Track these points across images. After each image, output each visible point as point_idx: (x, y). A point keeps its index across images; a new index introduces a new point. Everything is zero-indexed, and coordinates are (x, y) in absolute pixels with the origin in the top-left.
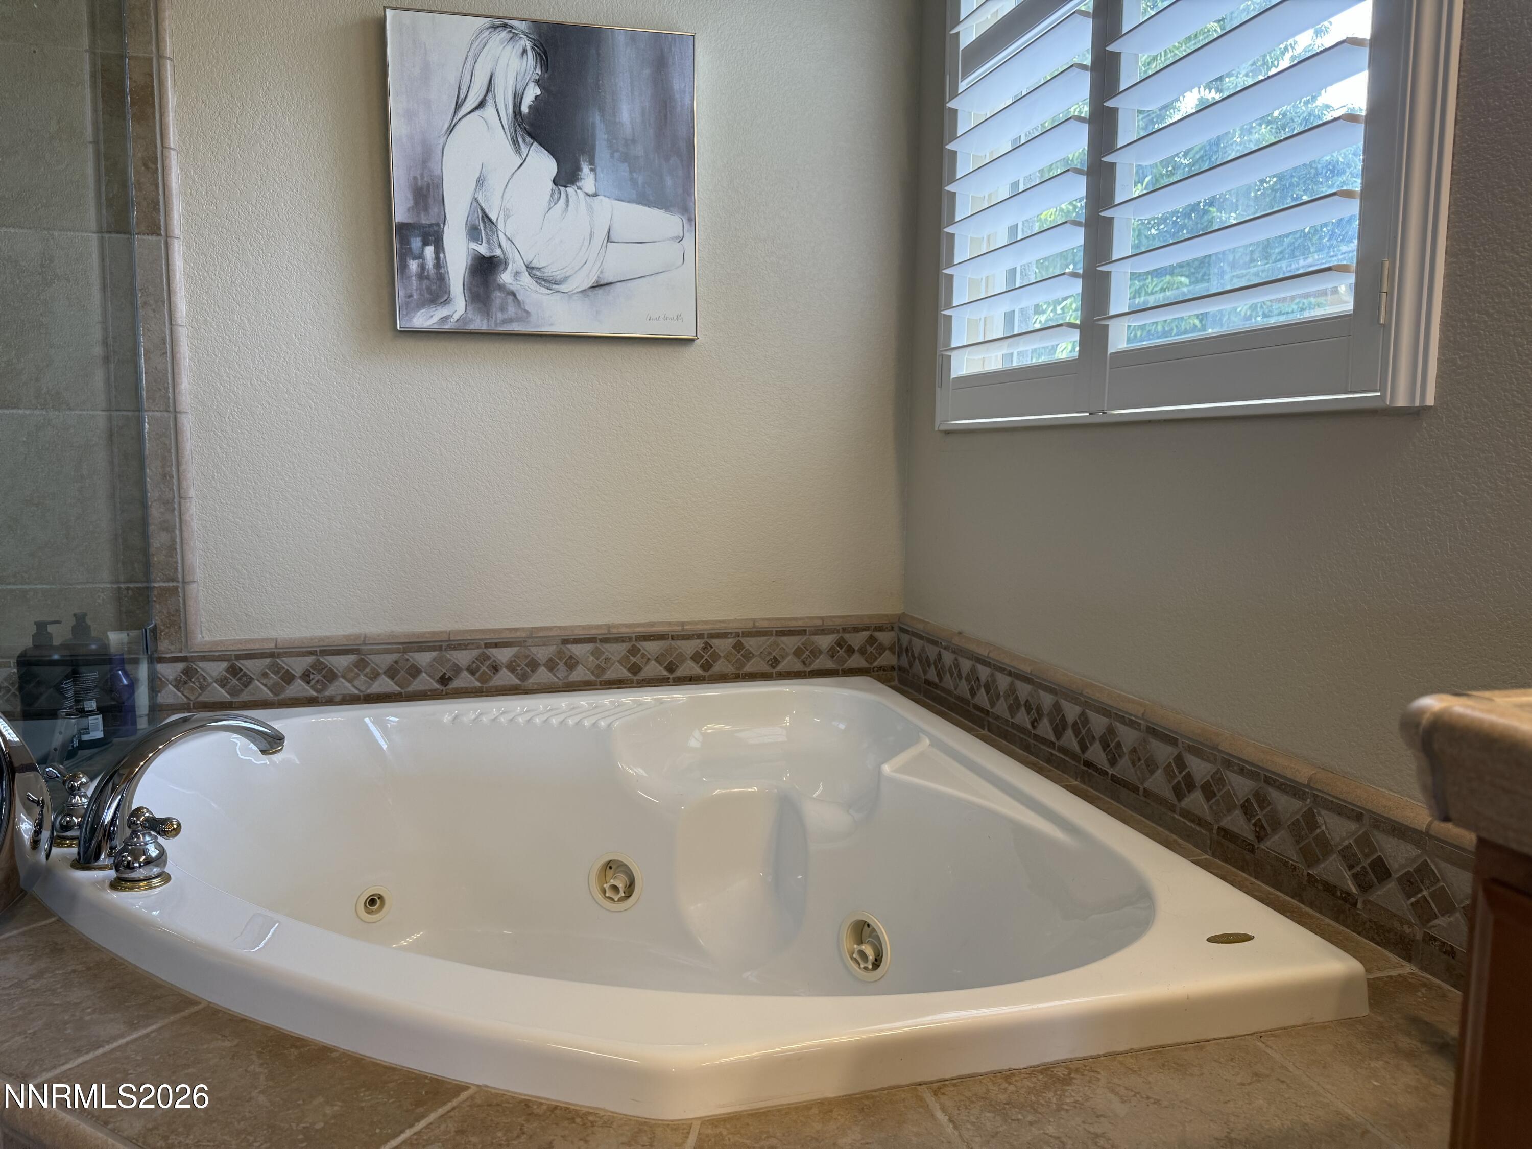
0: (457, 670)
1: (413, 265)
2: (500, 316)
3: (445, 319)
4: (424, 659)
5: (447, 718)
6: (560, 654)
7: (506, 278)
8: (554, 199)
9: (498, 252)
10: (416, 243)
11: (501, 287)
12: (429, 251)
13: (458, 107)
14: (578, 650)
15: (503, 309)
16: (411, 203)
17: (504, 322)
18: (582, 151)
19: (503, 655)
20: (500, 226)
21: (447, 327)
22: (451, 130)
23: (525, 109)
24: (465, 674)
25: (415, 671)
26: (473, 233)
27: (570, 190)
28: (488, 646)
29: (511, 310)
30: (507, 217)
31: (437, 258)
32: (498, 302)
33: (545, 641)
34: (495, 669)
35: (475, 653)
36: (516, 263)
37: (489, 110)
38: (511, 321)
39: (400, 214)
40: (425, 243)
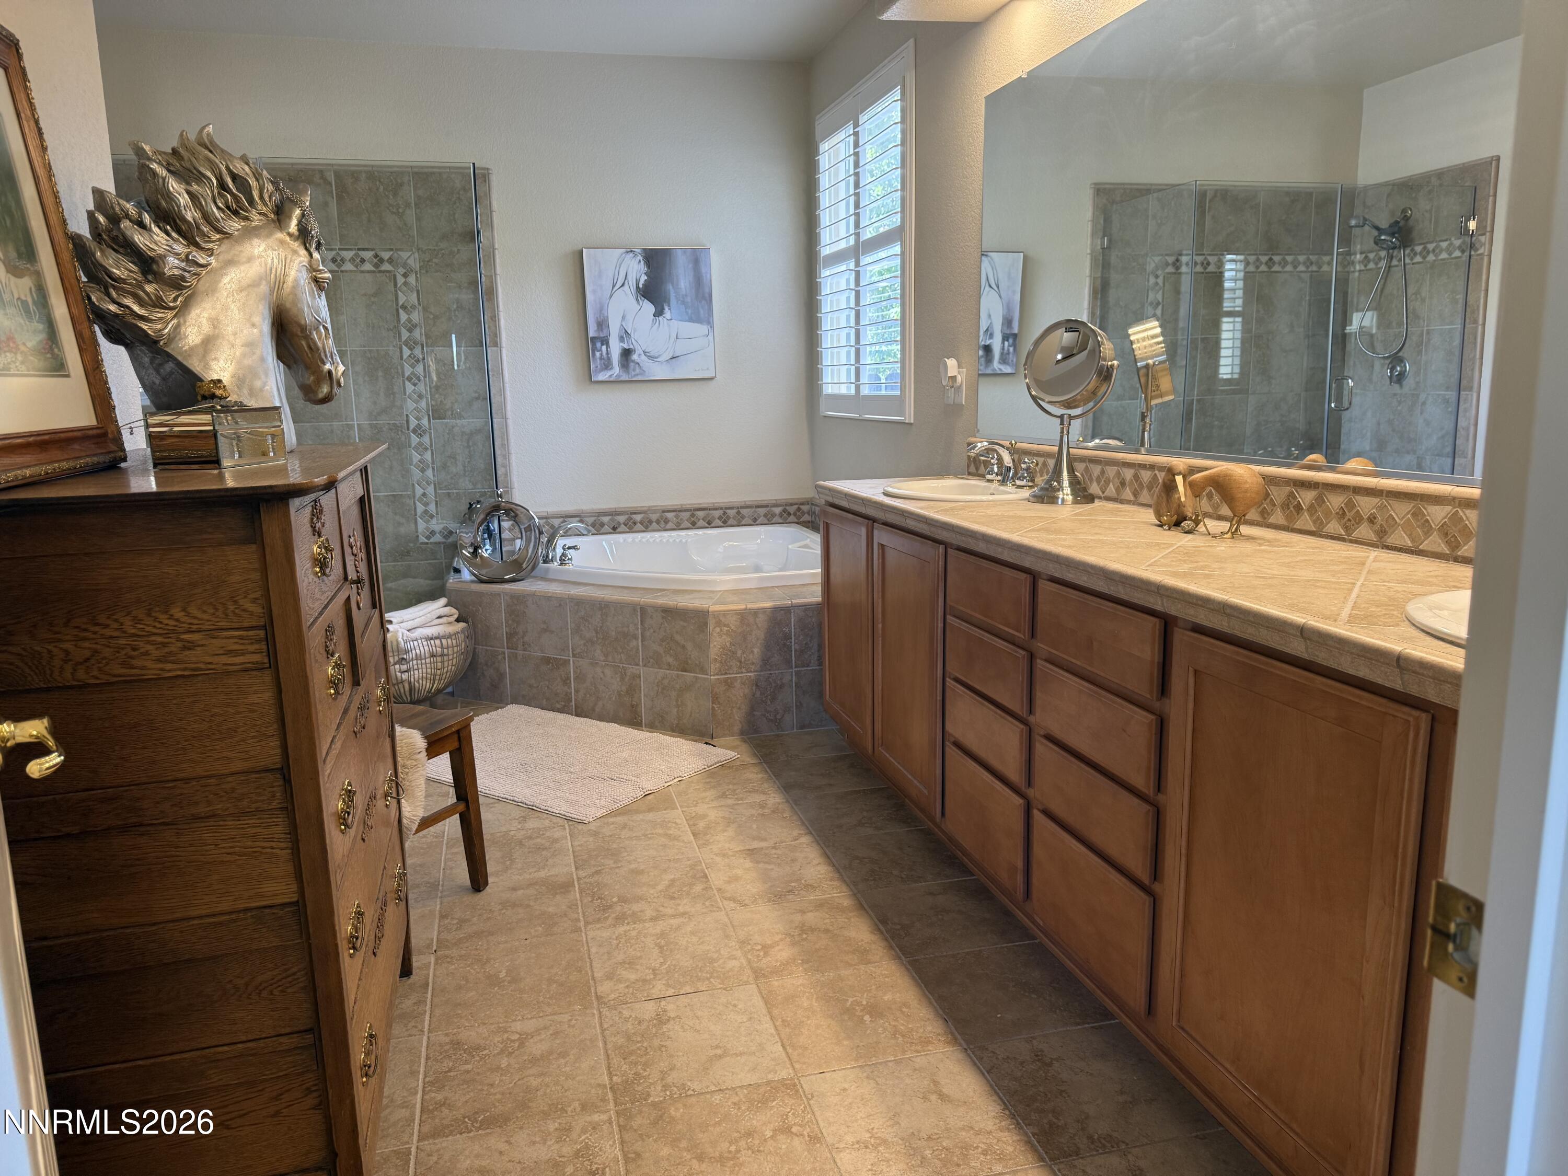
0: (619, 524)
1: (598, 354)
2: (633, 373)
3: (611, 376)
4: (606, 519)
5: (622, 541)
6: (661, 517)
7: (635, 357)
8: (654, 323)
9: (631, 347)
10: (598, 345)
11: (633, 361)
12: (604, 348)
13: (613, 287)
14: (670, 515)
15: (634, 370)
16: (596, 328)
17: (635, 375)
18: (665, 302)
19: (638, 518)
20: (632, 335)
21: (611, 379)
22: (611, 296)
23: (641, 286)
24: (623, 525)
25: (602, 525)
26: (621, 339)
27: (660, 318)
28: (631, 514)
29: (638, 371)
30: (635, 331)
31: (607, 350)
32: (632, 367)
33: (655, 512)
34: (635, 523)
35: (626, 517)
36: (639, 351)
37: (626, 287)
38: (637, 375)
39: (592, 333)
40: (602, 345)
